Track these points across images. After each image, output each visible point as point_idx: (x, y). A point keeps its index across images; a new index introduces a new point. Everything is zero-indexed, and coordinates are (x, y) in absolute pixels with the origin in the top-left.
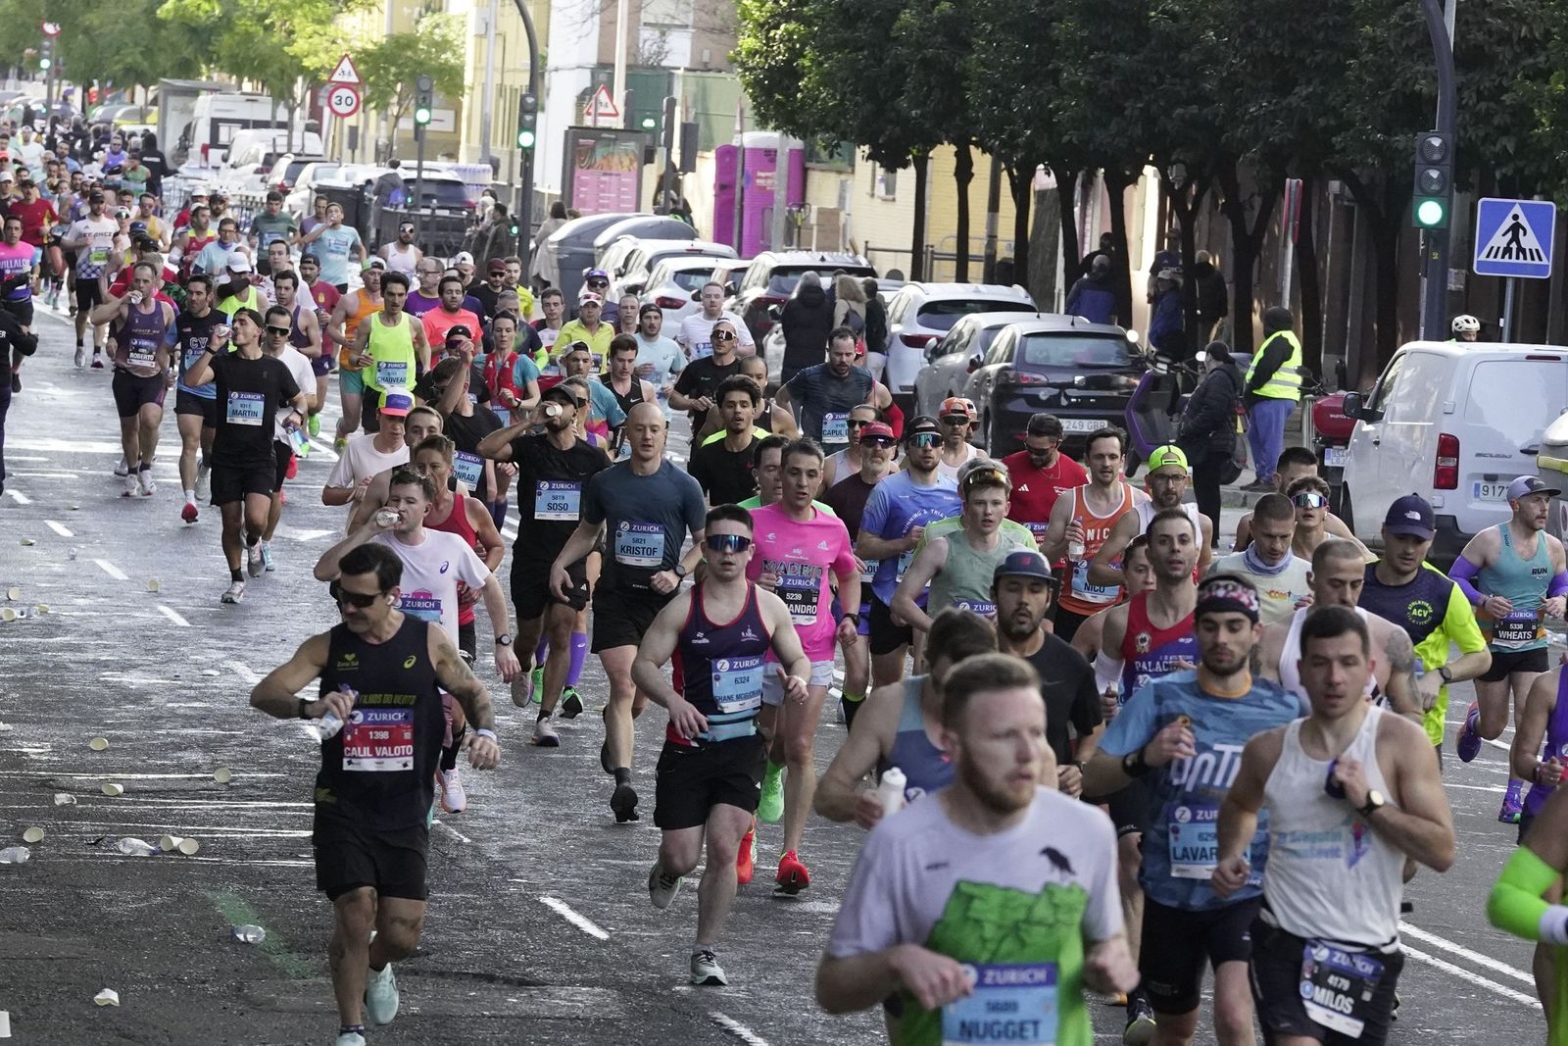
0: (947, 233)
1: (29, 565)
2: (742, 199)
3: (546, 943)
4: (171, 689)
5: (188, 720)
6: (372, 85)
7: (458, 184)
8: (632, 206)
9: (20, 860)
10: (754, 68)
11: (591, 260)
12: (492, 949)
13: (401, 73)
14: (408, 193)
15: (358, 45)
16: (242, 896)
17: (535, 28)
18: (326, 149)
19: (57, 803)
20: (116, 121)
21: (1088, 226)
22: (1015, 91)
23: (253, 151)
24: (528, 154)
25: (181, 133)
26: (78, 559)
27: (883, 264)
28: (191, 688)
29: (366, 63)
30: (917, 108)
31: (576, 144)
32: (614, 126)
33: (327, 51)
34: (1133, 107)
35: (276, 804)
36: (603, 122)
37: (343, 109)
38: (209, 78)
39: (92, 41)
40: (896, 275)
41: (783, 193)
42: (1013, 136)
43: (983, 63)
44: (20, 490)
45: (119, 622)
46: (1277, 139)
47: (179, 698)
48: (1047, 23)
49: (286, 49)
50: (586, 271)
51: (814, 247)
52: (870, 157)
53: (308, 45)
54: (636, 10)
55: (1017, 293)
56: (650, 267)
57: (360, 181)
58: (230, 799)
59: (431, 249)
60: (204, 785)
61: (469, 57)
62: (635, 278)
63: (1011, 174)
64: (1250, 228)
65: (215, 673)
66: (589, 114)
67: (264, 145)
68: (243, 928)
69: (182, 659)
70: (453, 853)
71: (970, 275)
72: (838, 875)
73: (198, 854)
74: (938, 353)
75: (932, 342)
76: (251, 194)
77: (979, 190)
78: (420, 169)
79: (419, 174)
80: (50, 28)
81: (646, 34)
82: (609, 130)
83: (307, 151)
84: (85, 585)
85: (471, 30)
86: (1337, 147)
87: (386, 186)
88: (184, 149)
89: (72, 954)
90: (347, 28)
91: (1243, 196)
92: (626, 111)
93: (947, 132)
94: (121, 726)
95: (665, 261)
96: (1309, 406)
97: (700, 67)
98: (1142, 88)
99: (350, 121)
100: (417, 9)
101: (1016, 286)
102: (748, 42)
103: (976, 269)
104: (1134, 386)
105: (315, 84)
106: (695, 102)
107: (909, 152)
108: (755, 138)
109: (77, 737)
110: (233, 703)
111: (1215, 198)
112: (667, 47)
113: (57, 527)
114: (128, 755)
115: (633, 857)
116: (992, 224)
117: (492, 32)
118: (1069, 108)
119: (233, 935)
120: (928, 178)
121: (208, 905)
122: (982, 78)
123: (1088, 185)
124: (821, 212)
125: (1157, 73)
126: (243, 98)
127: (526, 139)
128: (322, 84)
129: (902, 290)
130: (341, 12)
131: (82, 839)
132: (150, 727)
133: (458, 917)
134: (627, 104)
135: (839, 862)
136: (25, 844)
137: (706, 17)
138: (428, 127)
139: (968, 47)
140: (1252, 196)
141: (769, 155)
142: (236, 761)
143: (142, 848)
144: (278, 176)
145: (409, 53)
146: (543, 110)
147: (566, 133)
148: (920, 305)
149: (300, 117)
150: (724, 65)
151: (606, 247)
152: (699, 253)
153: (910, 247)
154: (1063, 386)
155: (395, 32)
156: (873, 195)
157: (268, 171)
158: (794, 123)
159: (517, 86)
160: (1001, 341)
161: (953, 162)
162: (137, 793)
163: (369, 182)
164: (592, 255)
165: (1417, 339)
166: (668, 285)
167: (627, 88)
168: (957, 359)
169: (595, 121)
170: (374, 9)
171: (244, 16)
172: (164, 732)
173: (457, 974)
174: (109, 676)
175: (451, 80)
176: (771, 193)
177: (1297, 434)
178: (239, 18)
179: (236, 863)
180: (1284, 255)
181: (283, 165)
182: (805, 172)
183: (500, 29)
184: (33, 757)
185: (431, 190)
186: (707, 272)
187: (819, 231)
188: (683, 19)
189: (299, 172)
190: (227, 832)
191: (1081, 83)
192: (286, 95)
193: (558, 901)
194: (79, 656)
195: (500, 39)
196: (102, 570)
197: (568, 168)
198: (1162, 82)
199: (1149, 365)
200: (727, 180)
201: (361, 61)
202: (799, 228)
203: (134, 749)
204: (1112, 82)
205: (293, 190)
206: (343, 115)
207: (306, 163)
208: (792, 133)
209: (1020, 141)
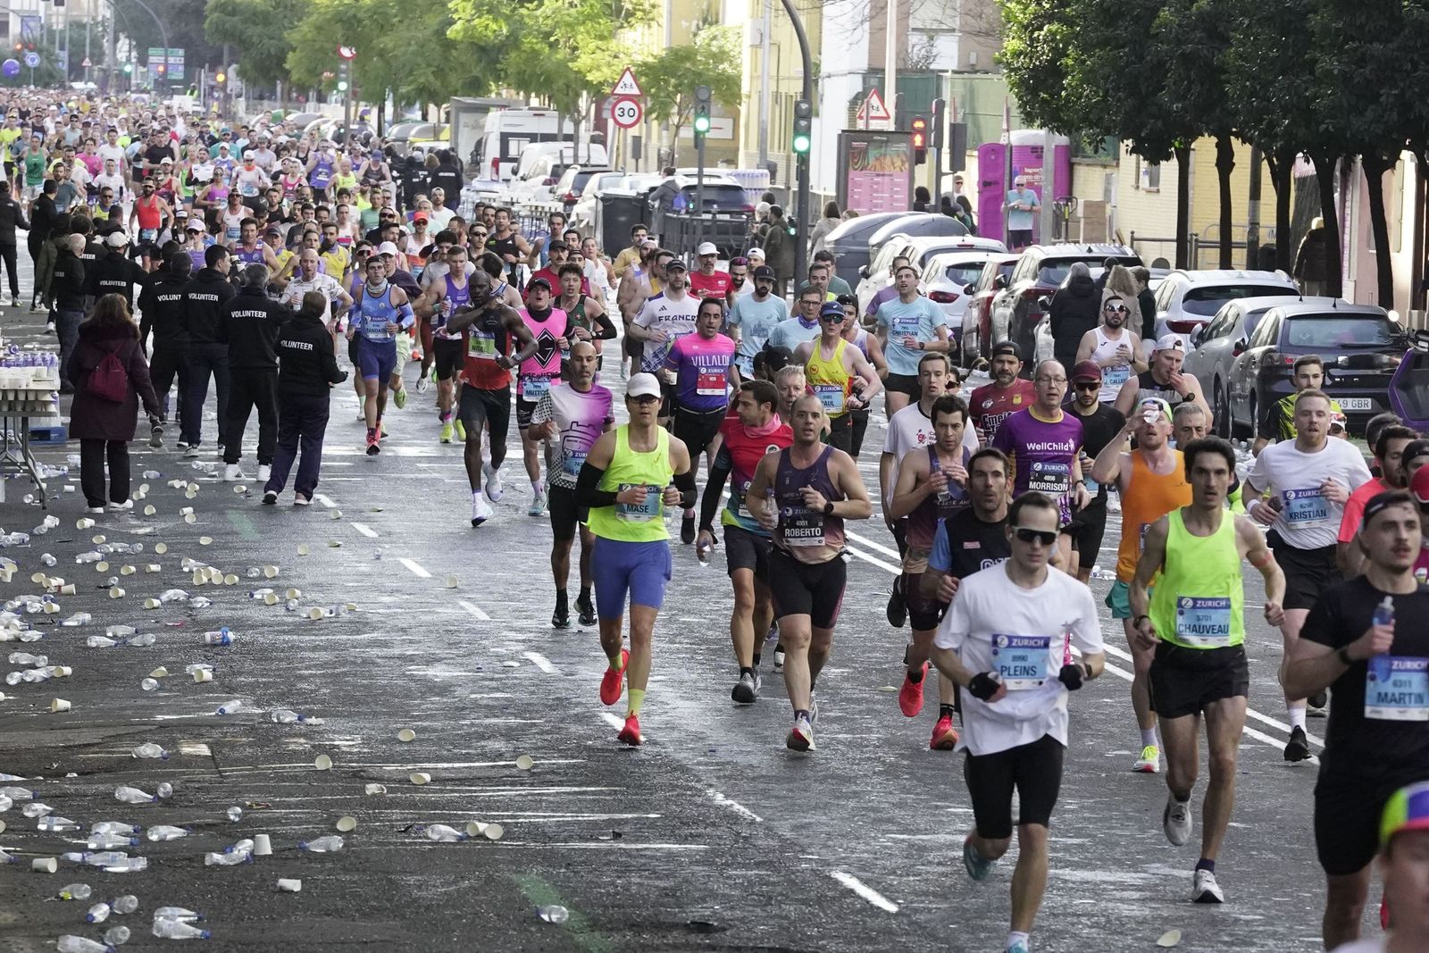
0: (1212, 222)
1: (337, 566)
3: (838, 917)
4: (474, 681)
5: (491, 710)
6: (653, 96)
7: (738, 189)
10: (1019, 69)
11: (866, 258)
12: (785, 923)
13: (681, 85)
14: (689, 199)
15: (639, 59)
16: (546, 878)
17: (808, 38)
18: (610, 160)
19: (368, 793)
20: (411, 139)
21: (1348, 211)
22: (1272, 83)
23: (541, 163)
24: (804, 159)
25: (472, 148)
26: (383, 559)
27: (1149, 254)
28: (492, 680)
29: (646, 75)
30: (1178, 101)
31: (849, 147)
32: (886, 129)
33: (609, 65)
34: (1388, 95)
35: (576, 789)
36: (875, 125)
37: (626, 120)
38: (499, 94)
39: (387, 62)
41: (1050, 188)
42: (1272, 125)
43: (1241, 57)
44: (327, 495)
45: (423, 618)
47: (481, 690)
48: (1303, 16)
49: (570, 64)
50: (862, 268)
51: (1082, 239)
52: (1133, 151)
53: (592, 61)
54: (904, 16)
55: (1279, 278)
56: (923, 263)
57: (644, 189)
58: (532, 785)
60: (507, 772)
61: (745, 66)
63: (1271, 163)
65: (516, 664)
66: (861, 118)
67: (551, 157)
68: (547, 909)
69: (484, 652)
70: (746, 832)
71: (1233, 261)
72: (1118, 844)
73: (502, 839)
74: (1202, 338)
75: (1198, 327)
76: (540, 204)
77: (1240, 180)
78: (700, 175)
79: (700, 180)
80: (346, 52)
81: (914, 39)
82: (881, 132)
83: (593, 162)
84: (390, 584)
85: (747, 40)
87: (666, 194)
88: (476, 162)
89: (385, 937)
90: (628, 43)
92: (897, 114)
93: (1207, 124)
94: (427, 717)
95: (938, 257)
97: (968, 70)
98: (1397, 76)
99: (633, 131)
100: (695, 22)
101: (1278, 271)
102: (1013, 44)
103: (1239, 256)
104: (1396, 364)
105: (599, 97)
106: (963, 106)
107: (1172, 145)
109: (385, 729)
110: (533, 693)
112: (935, 51)
113: (363, 529)
114: (434, 745)
115: (918, 831)
116: (1254, 212)
117: (767, 42)
118: (1325, 98)
119: (538, 916)
120: (1191, 169)
121: (512, 887)
122: (1239, 70)
123: (1347, 171)
124: (1088, 205)
125: (1412, 60)
126: (532, 114)
127: (801, 144)
128: (605, 97)
129: (1167, 278)
130: (621, 27)
131: (392, 827)
132: (456, 718)
133: (753, 893)
134: (898, 106)
135: (1119, 832)
136: (339, 833)
137: (972, 21)
138: (707, 135)
139: (1226, 41)
141: (1036, 152)
142: (537, 749)
143: (449, 834)
144: (566, 185)
145: (688, 65)
146: (817, 115)
147: (840, 136)
148: (1184, 293)
149: (586, 131)
150: (991, 66)
151: (880, 245)
152: (970, 248)
153: (1175, 237)
155: (674, 45)
156: (1137, 188)
157: (556, 182)
158: (1059, 120)
159: (792, 93)
160: (1265, 325)
161: (1213, 154)
162: (444, 781)
163: (653, 189)
164: (868, 253)
166: (941, 280)
167: (898, 90)
168: (1224, 343)
169: (867, 124)
170: (654, 24)
171: (530, 34)
172: (468, 722)
173: (752, 948)
174: (415, 670)
175: (728, 89)
178: (525, 36)
179: (540, 846)
181: (570, 176)
182: (1071, 167)
183: (775, 39)
184: (344, 749)
185: (711, 195)
186: (979, 266)
187: (1085, 223)
188: (950, 24)
189: (585, 182)
190: (530, 817)
191: (1336, 72)
192: (572, 109)
193: (848, 875)
194: (386, 652)
195: (775, 49)
196: (406, 569)
197: (842, 169)
198: (1415, 69)
199: (1410, 343)
200: (991, 177)
201: (642, 74)
202: (1067, 221)
203: (440, 739)
204: (1367, 71)
205: (580, 200)
206: (626, 126)
207: (592, 173)
208: (1058, 130)
209: (1278, 130)
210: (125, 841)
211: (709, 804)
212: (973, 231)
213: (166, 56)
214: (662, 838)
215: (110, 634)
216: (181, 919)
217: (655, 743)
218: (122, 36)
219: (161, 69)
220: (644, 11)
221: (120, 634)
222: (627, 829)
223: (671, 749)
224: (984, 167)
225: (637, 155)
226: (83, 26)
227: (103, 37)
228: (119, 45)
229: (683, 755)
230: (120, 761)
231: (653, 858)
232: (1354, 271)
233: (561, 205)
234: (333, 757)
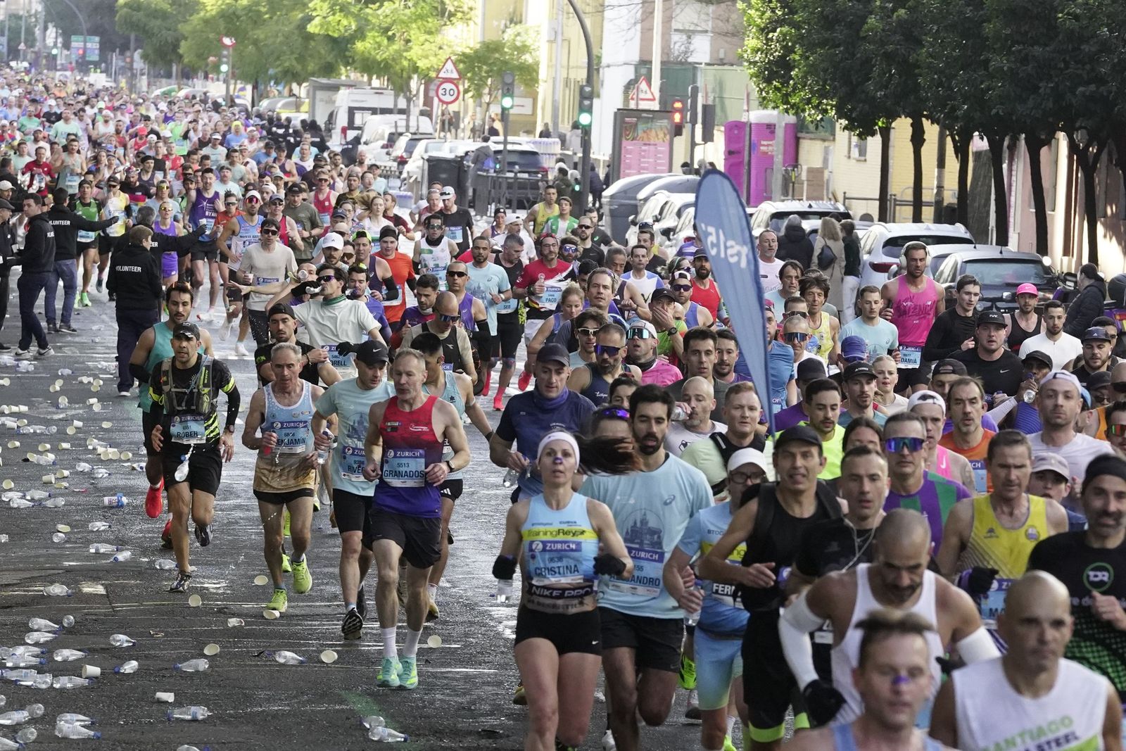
0: (907, 185)
2: (750, 161)
6: (469, 79)
7: (534, 154)
8: (666, 168)
9: (201, 669)
10: (757, 62)
11: (635, 210)
13: (491, 71)
14: (497, 161)
15: (459, 50)
16: (369, 694)
17: (592, 36)
18: (435, 130)
20: (277, 110)
21: (1014, 178)
22: (954, 76)
23: (380, 131)
24: (586, 132)
25: (327, 117)
27: (857, 210)
28: (330, 537)
29: (464, 62)
30: (881, 90)
31: (622, 123)
32: (652, 108)
33: (435, 55)
34: (1045, 87)
36: (643, 105)
37: (447, 98)
39: (260, 50)
40: (867, 218)
41: (781, 157)
42: (954, 109)
43: (931, 56)
47: (322, 545)
48: (979, 24)
49: (405, 55)
50: (631, 218)
51: (805, 198)
52: (846, 128)
53: (421, 51)
54: (668, 20)
55: (959, 230)
56: (679, 214)
57: (461, 153)
59: (515, 204)
61: (541, 54)
62: (668, 222)
63: (953, 140)
66: (632, 99)
67: (388, 127)
69: (324, 516)
71: (923, 217)
75: (894, 268)
77: (929, 153)
78: (505, 143)
79: (505, 147)
80: (227, 41)
81: (676, 37)
82: (648, 111)
83: (420, 131)
85: (545, 35)
87: (480, 156)
88: (329, 130)
89: (239, 739)
90: (450, 37)
92: (661, 95)
93: (904, 108)
95: (686, 210)
97: (717, 62)
98: (1052, 72)
99: (453, 107)
100: (503, 22)
101: (958, 225)
102: (752, 43)
103: (928, 212)
105: (428, 81)
106: (714, 91)
107: (876, 124)
108: (757, 115)
109: (245, 575)
111: (1110, 154)
112: (692, 48)
116: (940, 177)
117: (560, 38)
118: (997, 88)
119: (361, 724)
120: (891, 143)
121: (341, 701)
122: (929, 66)
123: (1013, 148)
124: (810, 171)
125: (1064, 60)
126: (374, 92)
127: (585, 119)
128: (432, 80)
129: (870, 229)
130: (445, 25)
131: (248, 652)
134: (661, 90)
136: (205, 656)
137: (721, 24)
138: (511, 111)
139: (919, 43)
141: (770, 128)
143: (293, 658)
145: (497, 55)
146: (598, 96)
147: (615, 113)
148: (885, 240)
149: (416, 107)
150: (735, 60)
151: (646, 200)
153: (878, 197)
154: (994, 300)
155: (486, 40)
156: (849, 157)
157: (391, 146)
158: (787, 103)
159: (579, 79)
160: (946, 267)
161: (910, 130)
162: (290, 616)
163: (467, 153)
164: (636, 206)
167: (662, 78)
169: (637, 104)
170: (471, 23)
171: (373, 29)
175: (529, 74)
176: (772, 157)
178: (369, 30)
179: (364, 669)
182: (797, 140)
183: (566, 36)
184: (212, 590)
185: (514, 158)
187: (808, 185)
188: (703, 26)
189: (415, 146)
191: (1005, 68)
192: (405, 89)
195: (566, 44)
197: (617, 140)
198: (1067, 68)
199: (1060, 283)
200: (734, 147)
201: (461, 61)
202: (794, 183)
204: (1029, 68)
205: (410, 161)
206: (448, 103)
207: (419, 140)
208: (787, 111)
209: (959, 113)
210: (35, 661)
213: (85, 42)
214: (461, 663)
215: (28, 498)
216: (79, 723)
218: (50, 26)
219: (81, 52)
220: (463, 12)
221: (37, 497)
222: (434, 657)
224: (729, 139)
226: (20, 18)
227: (35, 26)
228: (48, 32)
229: (480, 599)
230: (34, 597)
231: (454, 679)
232: (1018, 225)
233: (395, 164)
234: (203, 597)
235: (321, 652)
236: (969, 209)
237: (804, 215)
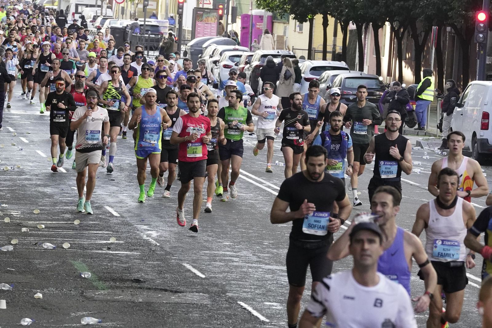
0: (320, 44)
1: (14, 152)
2: (252, 32)
3: (184, 279)
4: (61, 194)
5: (66, 204)
7: (158, 26)
11: (201, 52)
12: (166, 280)
14: (141, 29)
16: (84, 262)
18: (114, 15)
19: (23, 231)
20: (44, 4)
21: (367, 42)
23: (89, 15)
24: (181, 17)
27: (298, 54)
28: (67, 193)
30: (310, 2)
31: (197, 13)
34: (381, 2)
35: (95, 232)
36: (206, 6)
37: (119, 1)
42: (342, 11)
44: (11, 127)
45: (44, 171)
46: (430, 13)
47: (63, 197)
50: (200, 55)
51: (275, 49)
52: (294, 18)
55: (343, 64)
56: (221, 54)
57: (125, 25)
58: (80, 230)
59: (148, 48)
60: (71, 225)
62: (216, 58)
63: (341, 24)
64: (420, 43)
66: (201, 3)
67: (93, 13)
68: (84, 273)
69: (64, 184)
70: (153, 248)
71: (327, 58)
73: (69, 248)
77: (330, 30)
78: (145, 21)
79: (145, 23)
82: (208, 9)
83: (107, 15)
84: (32, 159)
86: (450, 16)
87: (133, 27)
89: (27, 281)
91: (418, 32)
92: (213, 2)
93: (319, 10)
94: (44, 206)
95: (226, 53)
96: (440, 102)
99: (122, 5)
103: (329, 56)
104: (381, 95)
107: (307, 17)
108: (256, 12)
109: (29, 209)
111: (408, 32)
113: (24, 139)
114: (46, 215)
115: (213, 250)
116: (335, 41)
118: (360, 2)
119: (81, 275)
120: (314, 25)
121: (72, 265)
123: (366, 28)
124: (278, 36)
127: (180, 12)
129: (304, 63)
131: (31, 243)
132: (54, 206)
133: (155, 270)
136: (12, 244)
138: (148, 7)
140: (421, 32)
141: (261, 18)
142: (82, 218)
144: (98, 23)
146: (186, 2)
147: (193, 9)
148: (310, 68)
149: (105, 4)
151: (206, 48)
152: (237, 50)
153: (307, 48)
156: (295, 31)
157: (94, 22)
158: (269, 7)
160: (337, 80)
161: (322, 20)
162: (49, 228)
164: (202, 50)
165: (476, 80)
166: (227, 61)
168: (323, 86)
169: (203, 6)
172: (58, 208)
173: (155, 289)
174: (40, 189)
177: (435, 111)
179: (82, 251)
180: (432, 52)
181: (99, 20)
182: (273, 23)
184: (15, 215)
185: (148, 28)
186: (240, 56)
187: (277, 43)
189: (105, 22)
190: (79, 241)
193: (188, 265)
194: (31, 182)
196: (38, 154)
197: (194, 21)
199: (386, 88)
200: (245, 25)
203: (48, 213)
205: (103, 28)
206: (120, 3)
207: (107, 19)
208: (269, 10)
209: (344, 13)
211: (141, 238)
212: (239, 44)
214: (124, 249)
217: (122, 217)
222: (112, 246)
223: (129, 219)
224: (243, 22)
225: (123, 13)
229: (133, 221)
231: (121, 256)
232: (368, 62)
233: (96, 29)
234: (11, 218)
235: (63, 243)
236: (347, 55)
237: (275, 56)
